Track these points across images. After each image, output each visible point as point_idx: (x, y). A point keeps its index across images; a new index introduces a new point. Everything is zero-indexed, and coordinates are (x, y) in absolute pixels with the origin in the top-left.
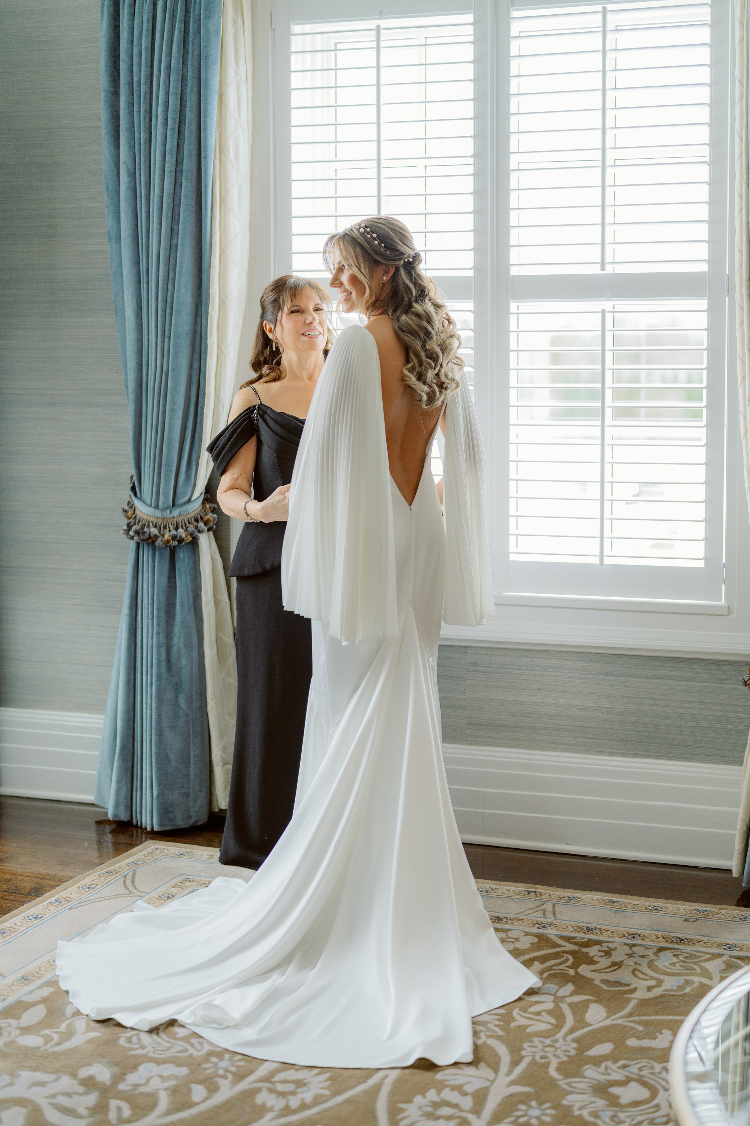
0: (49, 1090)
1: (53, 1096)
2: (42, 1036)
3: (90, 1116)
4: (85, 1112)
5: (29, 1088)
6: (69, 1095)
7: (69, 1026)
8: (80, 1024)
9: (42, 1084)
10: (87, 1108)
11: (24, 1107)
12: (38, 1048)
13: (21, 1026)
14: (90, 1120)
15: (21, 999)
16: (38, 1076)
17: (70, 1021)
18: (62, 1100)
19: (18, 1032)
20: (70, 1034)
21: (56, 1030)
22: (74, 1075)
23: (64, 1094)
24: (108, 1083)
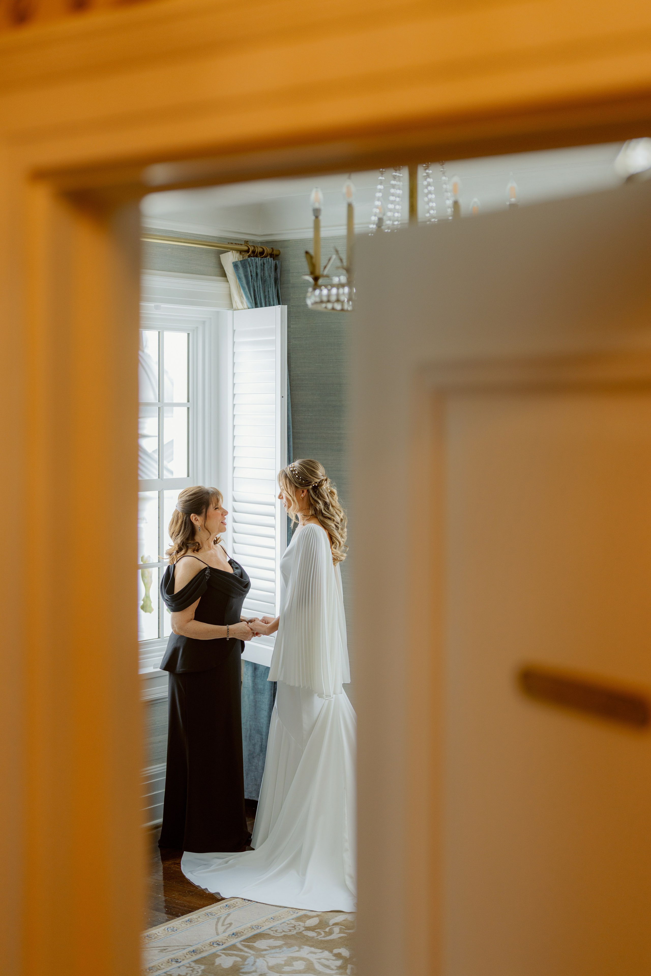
0: (318, 956)
1: (320, 959)
2: (316, 932)
3: (337, 969)
4: (335, 968)
5: (308, 954)
6: (328, 960)
7: (330, 929)
8: (336, 929)
9: (315, 953)
10: (336, 966)
11: (305, 961)
12: (313, 937)
13: (306, 926)
14: (337, 971)
15: (306, 914)
16: (313, 949)
17: (331, 927)
18: (323, 961)
19: (304, 929)
20: (331, 933)
21: (323, 930)
22: (331, 952)
23: (325, 959)
24: (348, 957)
